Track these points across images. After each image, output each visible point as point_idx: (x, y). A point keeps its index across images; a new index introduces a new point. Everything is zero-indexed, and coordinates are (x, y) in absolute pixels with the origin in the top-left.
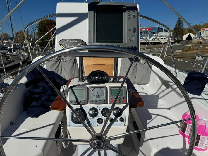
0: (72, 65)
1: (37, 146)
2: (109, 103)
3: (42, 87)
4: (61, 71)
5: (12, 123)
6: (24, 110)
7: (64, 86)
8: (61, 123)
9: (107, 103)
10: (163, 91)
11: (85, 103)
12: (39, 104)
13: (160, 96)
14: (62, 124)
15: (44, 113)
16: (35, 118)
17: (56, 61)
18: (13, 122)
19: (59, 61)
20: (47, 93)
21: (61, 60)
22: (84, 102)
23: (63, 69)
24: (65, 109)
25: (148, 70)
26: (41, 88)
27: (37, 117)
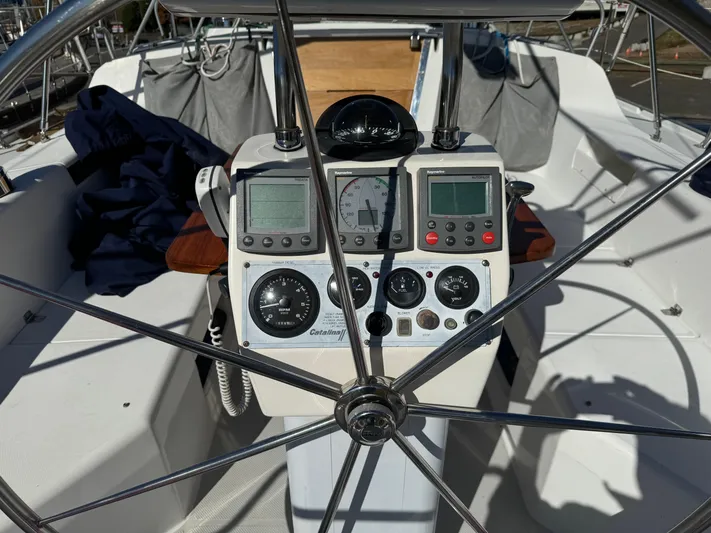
0: (244, 93)
1: (127, 405)
2: (420, 247)
3: (137, 178)
4: (206, 116)
5: (30, 318)
6: (75, 267)
7: (210, 169)
8: (213, 327)
9: (410, 248)
10: (605, 195)
11: (309, 248)
12: (125, 246)
13: (590, 214)
14: (217, 329)
15: (148, 276)
16: (117, 297)
17: (184, 74)
18: (33, 312)
19: (196, 76)
20: (155, 205)
21: (202, 71)
22: (307, 244)
23: (211, 109)
24: (223, 268)
25: (545, 109)
26: (132, 183)
27: (123, 295)
